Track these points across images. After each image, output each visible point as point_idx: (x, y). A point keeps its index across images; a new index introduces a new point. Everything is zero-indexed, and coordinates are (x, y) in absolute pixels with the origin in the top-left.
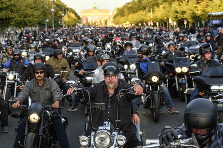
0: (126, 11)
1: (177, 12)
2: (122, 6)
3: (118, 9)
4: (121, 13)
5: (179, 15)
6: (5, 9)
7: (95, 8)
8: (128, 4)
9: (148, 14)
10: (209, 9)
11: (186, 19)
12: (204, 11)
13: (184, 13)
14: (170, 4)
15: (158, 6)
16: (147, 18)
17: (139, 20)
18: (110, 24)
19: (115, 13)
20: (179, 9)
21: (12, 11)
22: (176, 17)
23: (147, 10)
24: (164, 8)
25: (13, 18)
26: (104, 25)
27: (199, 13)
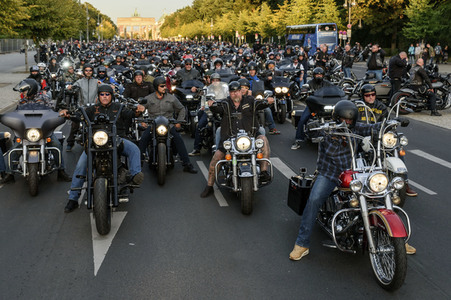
0: (178, 19)
1: (245, 24)
2: (172, 13)
3: (167, 18)
4: (171, 22)
5: (248, 28)
6: (44, 16)
7: (136, 16)
8: (180, 11)
9: (208, 25)
10: (287, 21)
11: (257, 32)
12: (281, 23)
13: (255, 24)
14: (237, 13)
15: (221, 15)
16: (206, 30)
17: (196, 31)
18: (156, 37)
19: (163, 22)
20: (248, 20)
21: (51, 20)
22: (245, 30)
23: (206, 20)
24: (229, 18)
25: (52, 28)
26: (147, 38)
27: (274, 25)
